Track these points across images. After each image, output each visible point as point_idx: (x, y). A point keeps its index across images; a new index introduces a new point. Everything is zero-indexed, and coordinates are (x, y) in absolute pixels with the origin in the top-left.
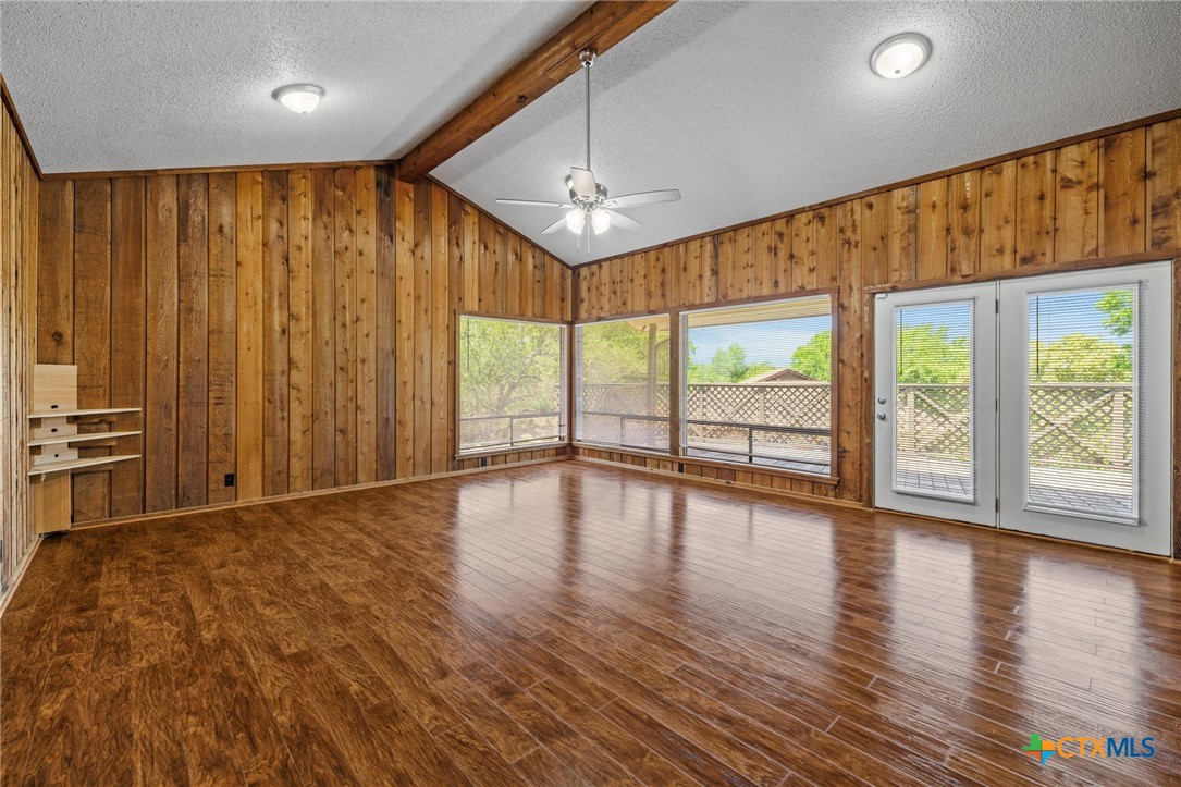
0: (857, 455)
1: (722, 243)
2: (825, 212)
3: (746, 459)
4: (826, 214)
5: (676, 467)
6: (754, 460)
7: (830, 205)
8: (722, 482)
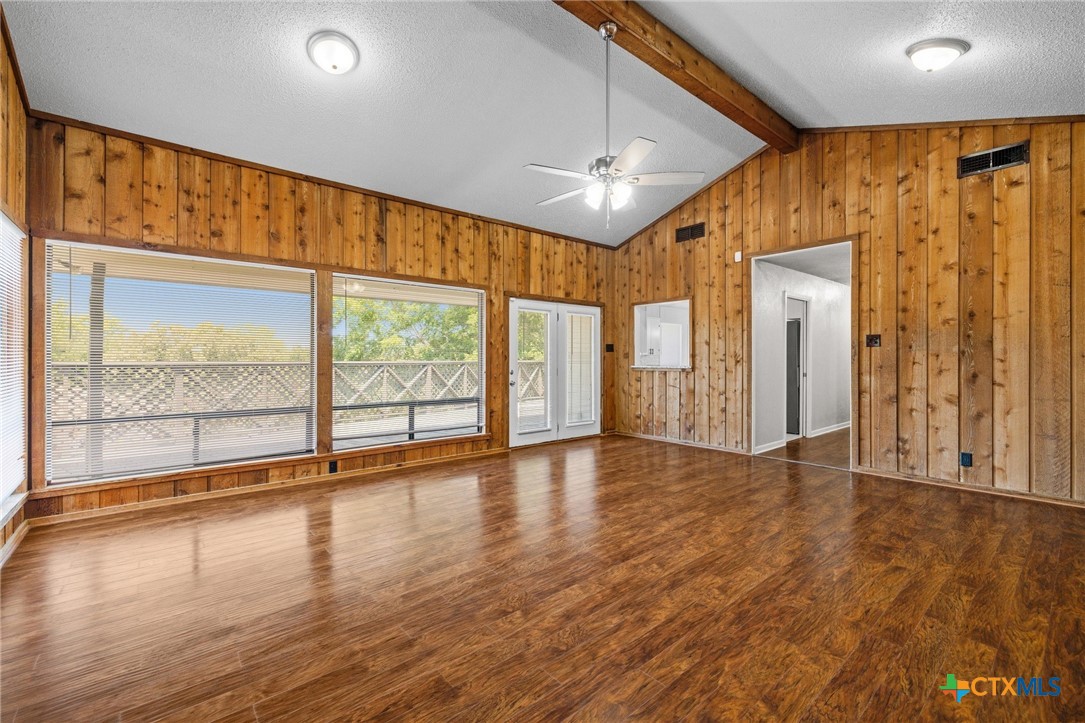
0: (500, 413)
1: (387, 210)
2: (481, 223)
3: (407, 437)
4: (481, 227)
5: (326, 467)
6: (416, 436)
7: (488, 221)
8: (392, 467)
